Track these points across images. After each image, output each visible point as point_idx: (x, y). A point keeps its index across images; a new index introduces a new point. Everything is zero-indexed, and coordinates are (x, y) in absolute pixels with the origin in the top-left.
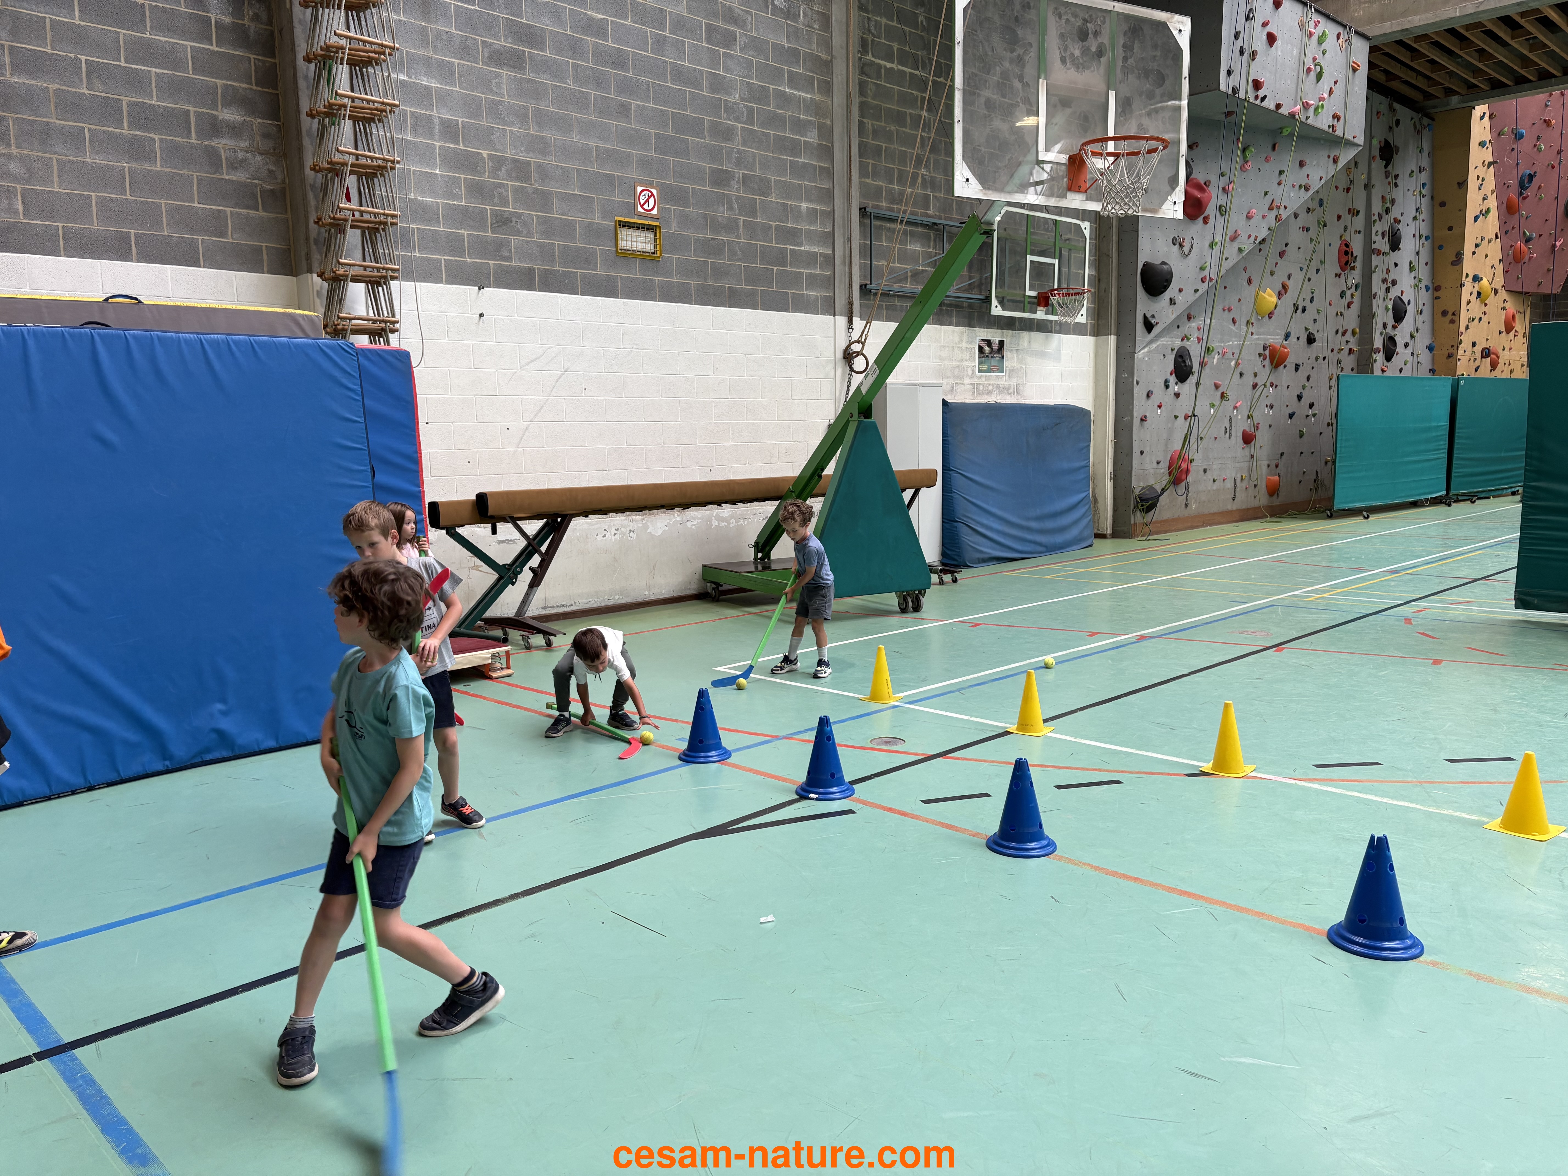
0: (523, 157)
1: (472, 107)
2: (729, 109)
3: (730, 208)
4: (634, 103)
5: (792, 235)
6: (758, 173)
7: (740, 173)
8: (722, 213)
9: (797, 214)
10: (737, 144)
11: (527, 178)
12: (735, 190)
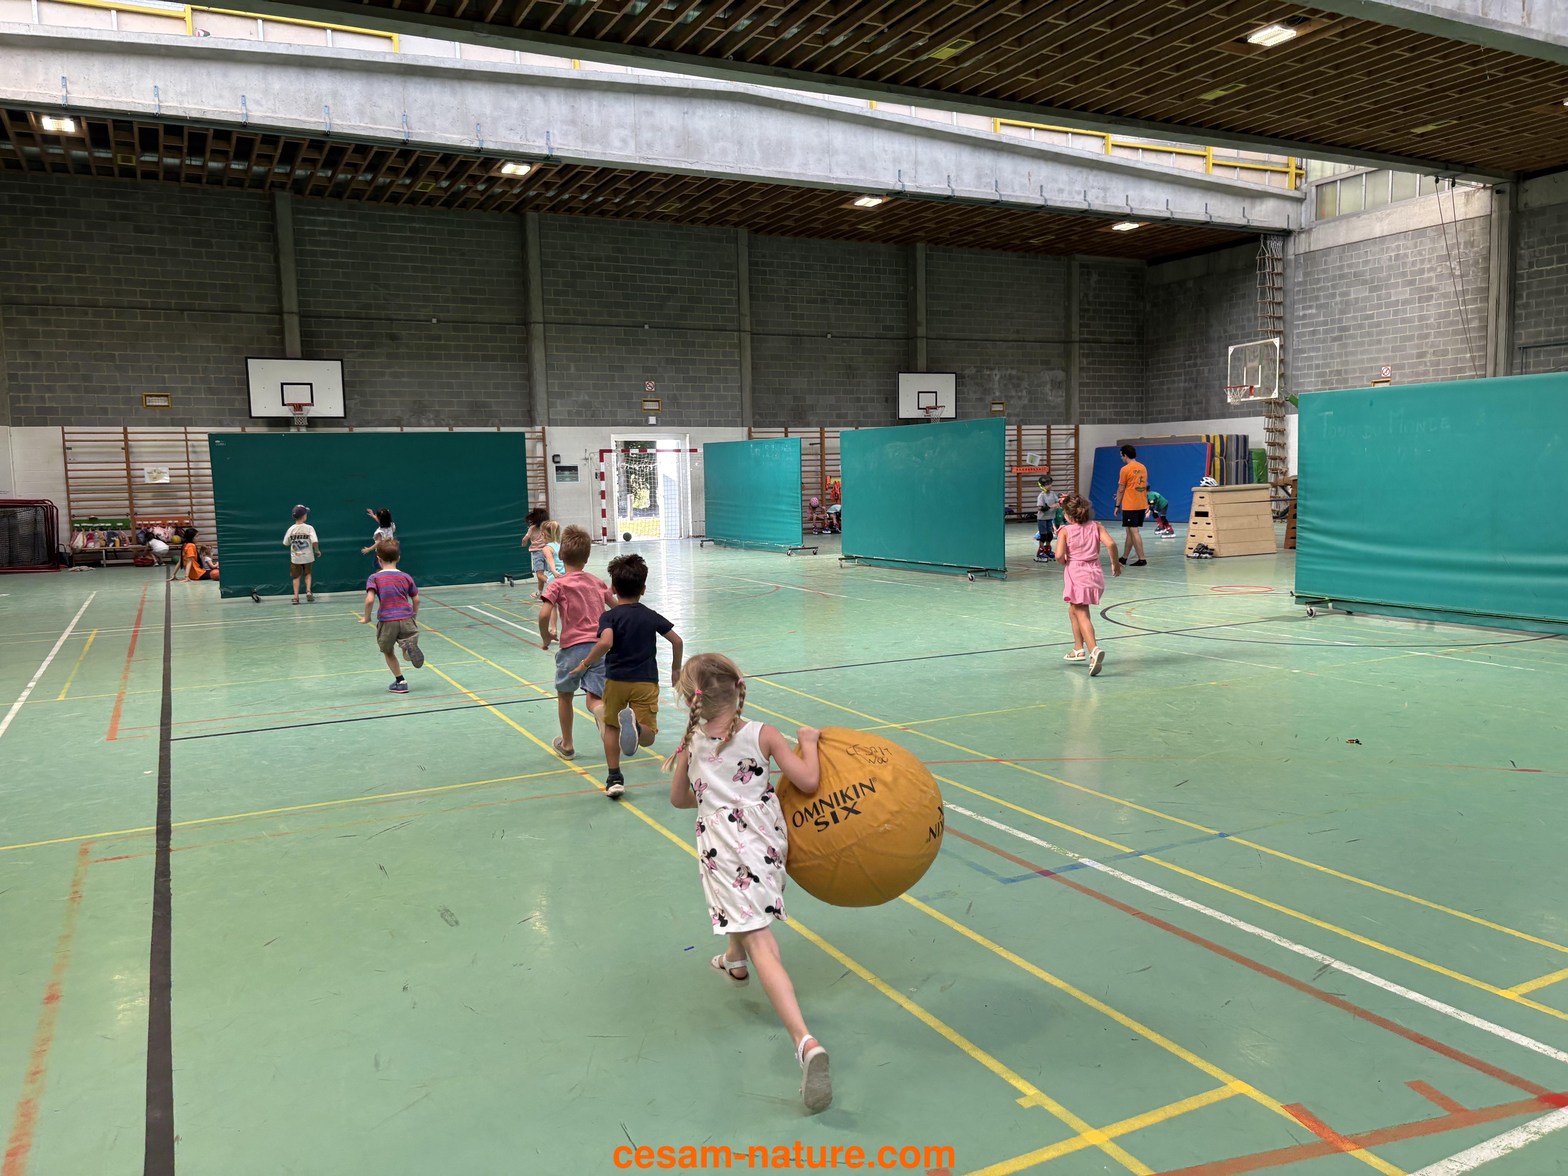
0: (1339, 368)
1: (1325, 357)
2: (1427, 326)
3: (1426, 366)
4: (1383, 338)
5: (1461, 370)
6: (1442, 348)
7: (1432, 350)
8: (1422, 368)
9: (1463, 360)
10: (1432, 339)
11: (1340, 375)
12: (1429, 358)
